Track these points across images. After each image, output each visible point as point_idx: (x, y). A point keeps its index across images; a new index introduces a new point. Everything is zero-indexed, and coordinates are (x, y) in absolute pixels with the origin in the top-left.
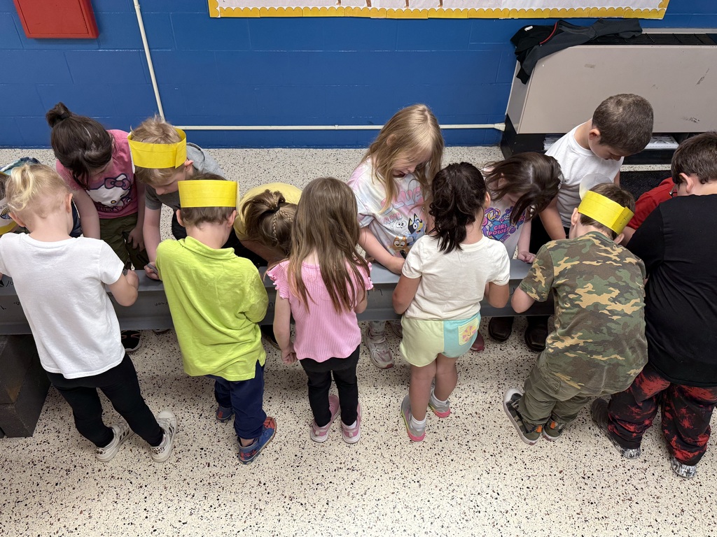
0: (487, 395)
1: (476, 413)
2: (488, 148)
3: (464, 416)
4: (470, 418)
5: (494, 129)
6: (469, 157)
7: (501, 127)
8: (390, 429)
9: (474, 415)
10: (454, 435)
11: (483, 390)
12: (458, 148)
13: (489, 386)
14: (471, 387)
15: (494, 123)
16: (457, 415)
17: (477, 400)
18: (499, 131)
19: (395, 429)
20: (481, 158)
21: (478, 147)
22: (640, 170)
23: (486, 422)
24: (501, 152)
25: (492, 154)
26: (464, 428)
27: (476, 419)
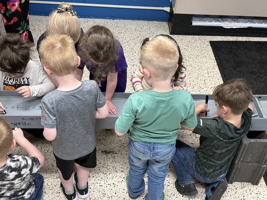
0: (123, 172)
1: (113, 184)
2: (160, 22)
3: (106, 185)
4: (109, 186)
5: (163, 10)
6: (147, 27)
7: (168, 9)
8: (55, 192)
9: (112, 185)
10: (96, 197)
11: (121, 170)
12: (141, 21)
13: (125, 167)
14: (114, 168)
15: (163, 7)
16: (101, 185)
17: (116, 176)
18: (166, 12)
19: (59, 192)
20: (155, 28)
21: (154, 22)
22: (253, 40)
23: (118, 190)
24: (168, 25)
25: (162, 26)
26: (103, 192)
27: (112, 187)
